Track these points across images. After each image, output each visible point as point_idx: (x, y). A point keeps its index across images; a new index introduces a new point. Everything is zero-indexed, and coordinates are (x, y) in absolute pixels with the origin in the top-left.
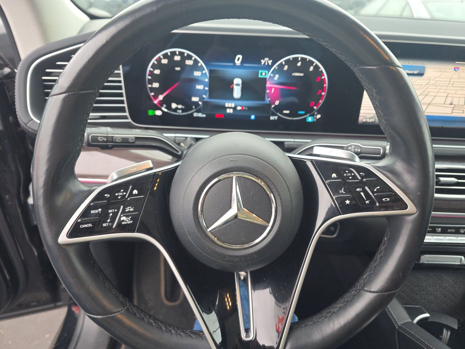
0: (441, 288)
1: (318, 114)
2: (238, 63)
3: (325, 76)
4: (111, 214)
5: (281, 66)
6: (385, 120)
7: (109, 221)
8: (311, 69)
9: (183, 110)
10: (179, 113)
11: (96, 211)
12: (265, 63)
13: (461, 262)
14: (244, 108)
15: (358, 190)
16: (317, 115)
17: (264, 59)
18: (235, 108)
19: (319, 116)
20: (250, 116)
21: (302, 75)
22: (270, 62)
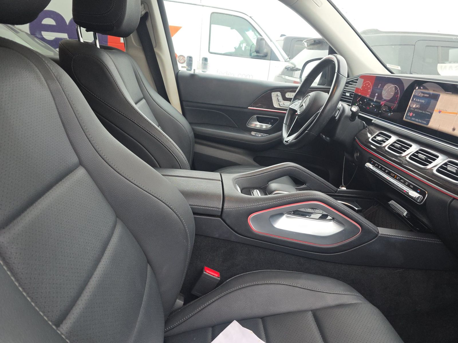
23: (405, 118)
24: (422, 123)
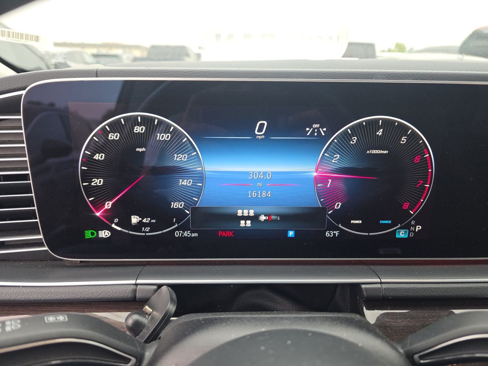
1: (417, 224)
2: (260, 134)
5: (344, 137)
8: (404, 139)
9: (153, 227)
10: (146, 232)
12: (313, 132)
14: (273, 217)
16: (415, 226)
18: (255, 219)
19: (418, 228)
20: (285, 233)
22: (323, 131)
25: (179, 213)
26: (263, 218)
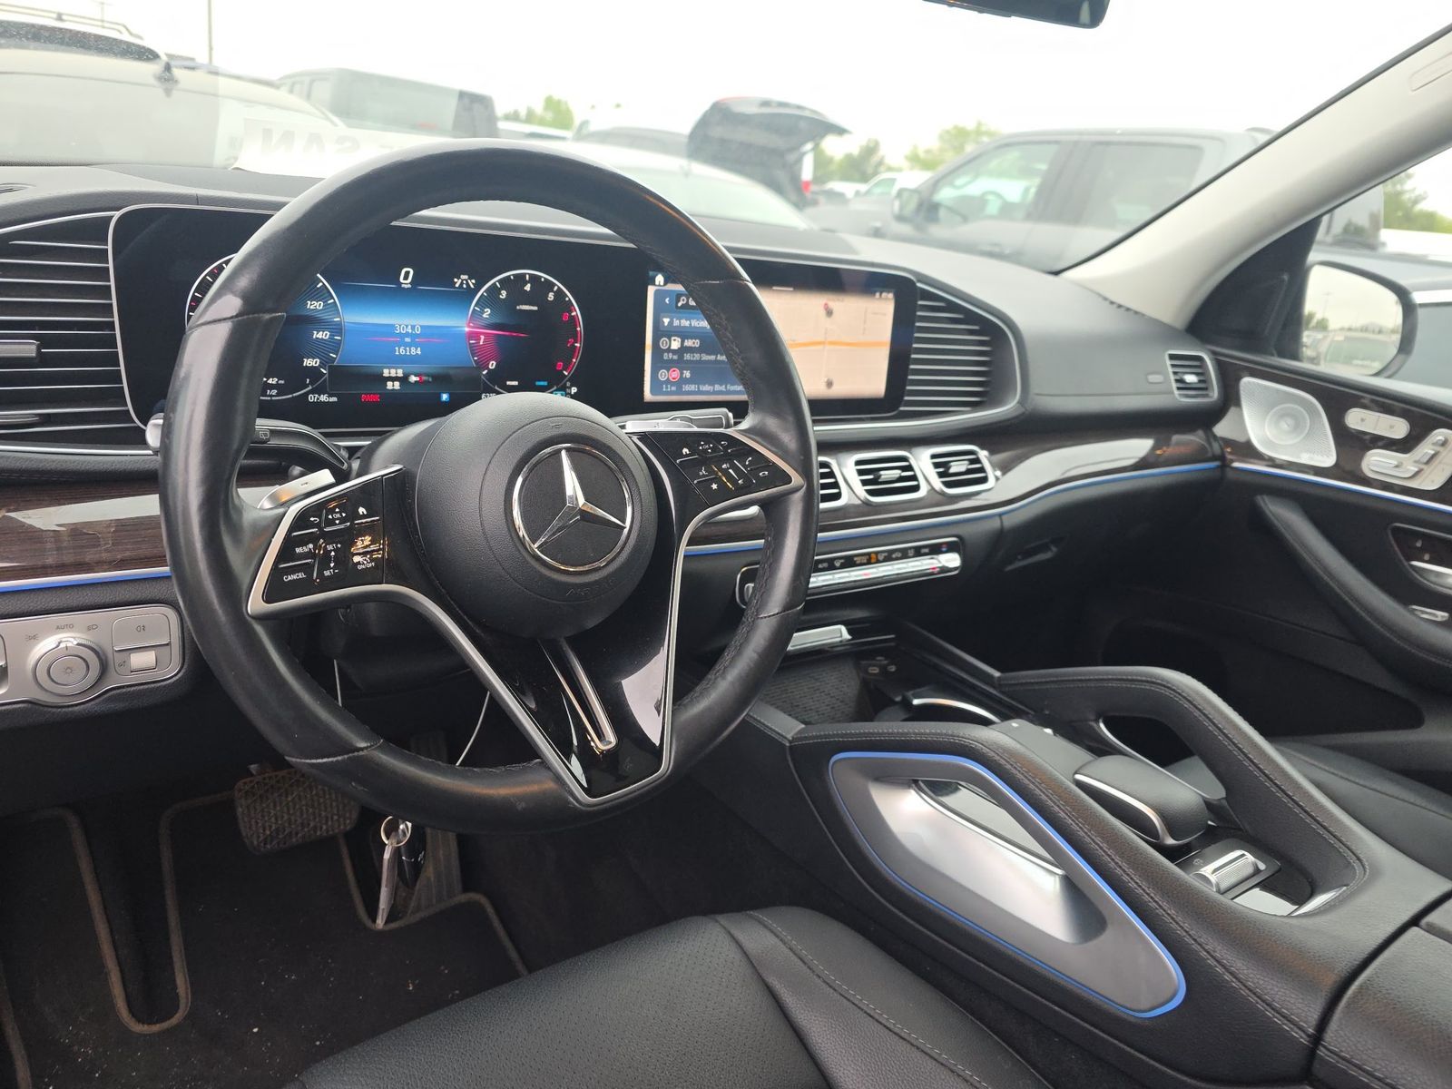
0: (822, 694)
1: (572, 386)
2: (405, 283)
3: (577, 312)
4: (333, 553)
5: (494, 291)
6: (742, 359)
7: (332, 565)
8: (551, 296)
9: (281, 390)
10: (270, 396)
11: (304, 548)
12: (462, 283)
13: (841, 636)
14: (425, 378)
15: (724, 466)
16: (570, 388)
17: (459, 278)
18: (403, 380)
19: (574, 390)
20: (440, 397)
21: (535, 308)
22: (472, 283)
23: (652, 392)
24: (729, 392)
25: (313, 371)
26: (413, 379)
